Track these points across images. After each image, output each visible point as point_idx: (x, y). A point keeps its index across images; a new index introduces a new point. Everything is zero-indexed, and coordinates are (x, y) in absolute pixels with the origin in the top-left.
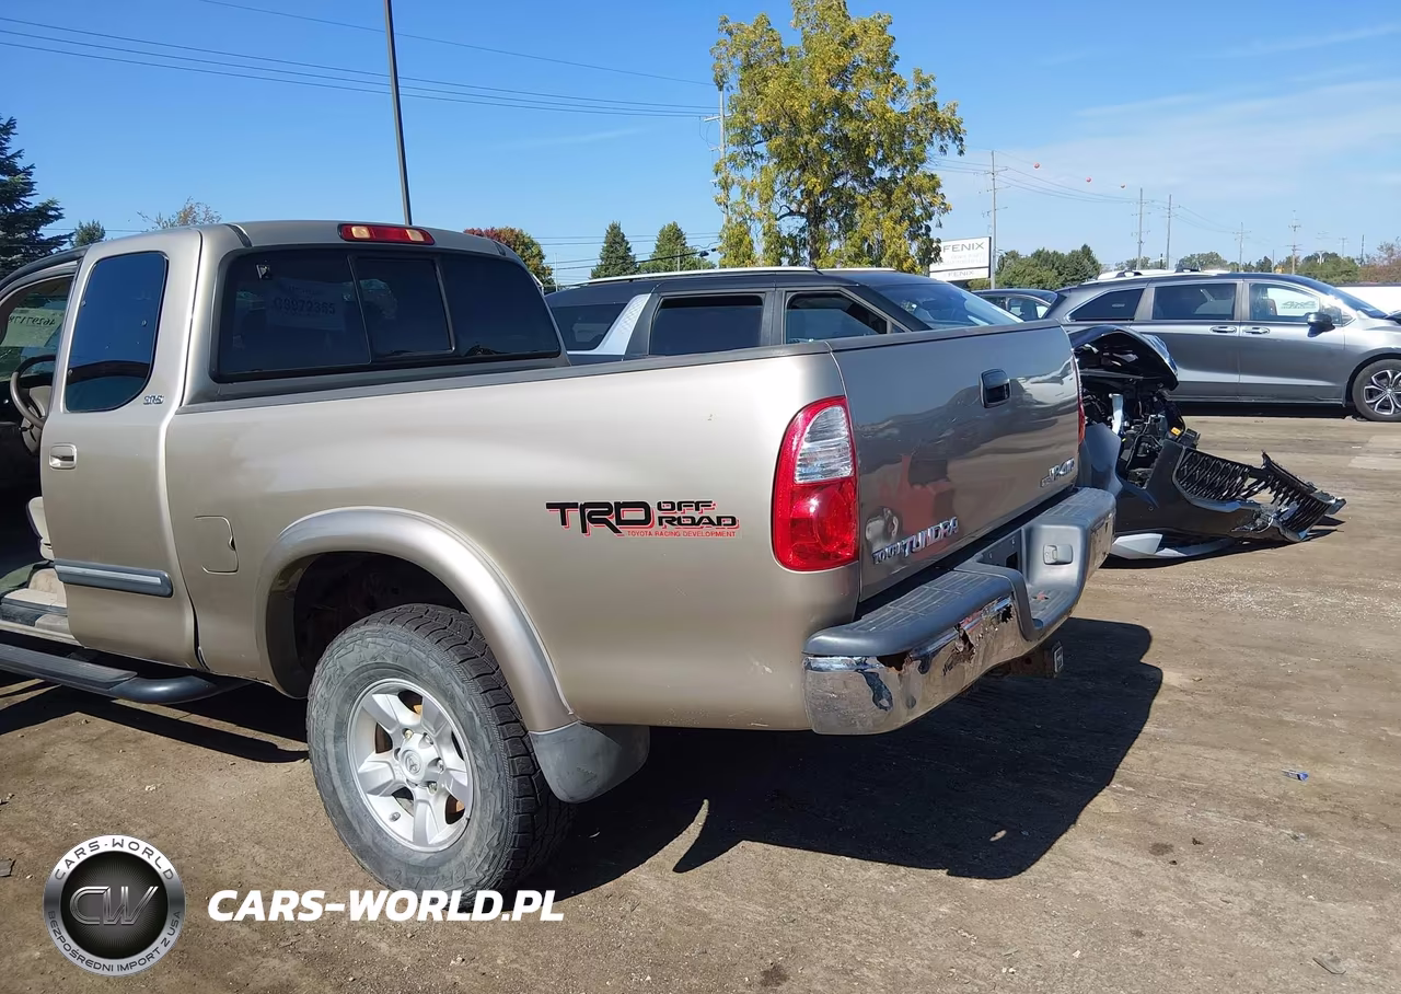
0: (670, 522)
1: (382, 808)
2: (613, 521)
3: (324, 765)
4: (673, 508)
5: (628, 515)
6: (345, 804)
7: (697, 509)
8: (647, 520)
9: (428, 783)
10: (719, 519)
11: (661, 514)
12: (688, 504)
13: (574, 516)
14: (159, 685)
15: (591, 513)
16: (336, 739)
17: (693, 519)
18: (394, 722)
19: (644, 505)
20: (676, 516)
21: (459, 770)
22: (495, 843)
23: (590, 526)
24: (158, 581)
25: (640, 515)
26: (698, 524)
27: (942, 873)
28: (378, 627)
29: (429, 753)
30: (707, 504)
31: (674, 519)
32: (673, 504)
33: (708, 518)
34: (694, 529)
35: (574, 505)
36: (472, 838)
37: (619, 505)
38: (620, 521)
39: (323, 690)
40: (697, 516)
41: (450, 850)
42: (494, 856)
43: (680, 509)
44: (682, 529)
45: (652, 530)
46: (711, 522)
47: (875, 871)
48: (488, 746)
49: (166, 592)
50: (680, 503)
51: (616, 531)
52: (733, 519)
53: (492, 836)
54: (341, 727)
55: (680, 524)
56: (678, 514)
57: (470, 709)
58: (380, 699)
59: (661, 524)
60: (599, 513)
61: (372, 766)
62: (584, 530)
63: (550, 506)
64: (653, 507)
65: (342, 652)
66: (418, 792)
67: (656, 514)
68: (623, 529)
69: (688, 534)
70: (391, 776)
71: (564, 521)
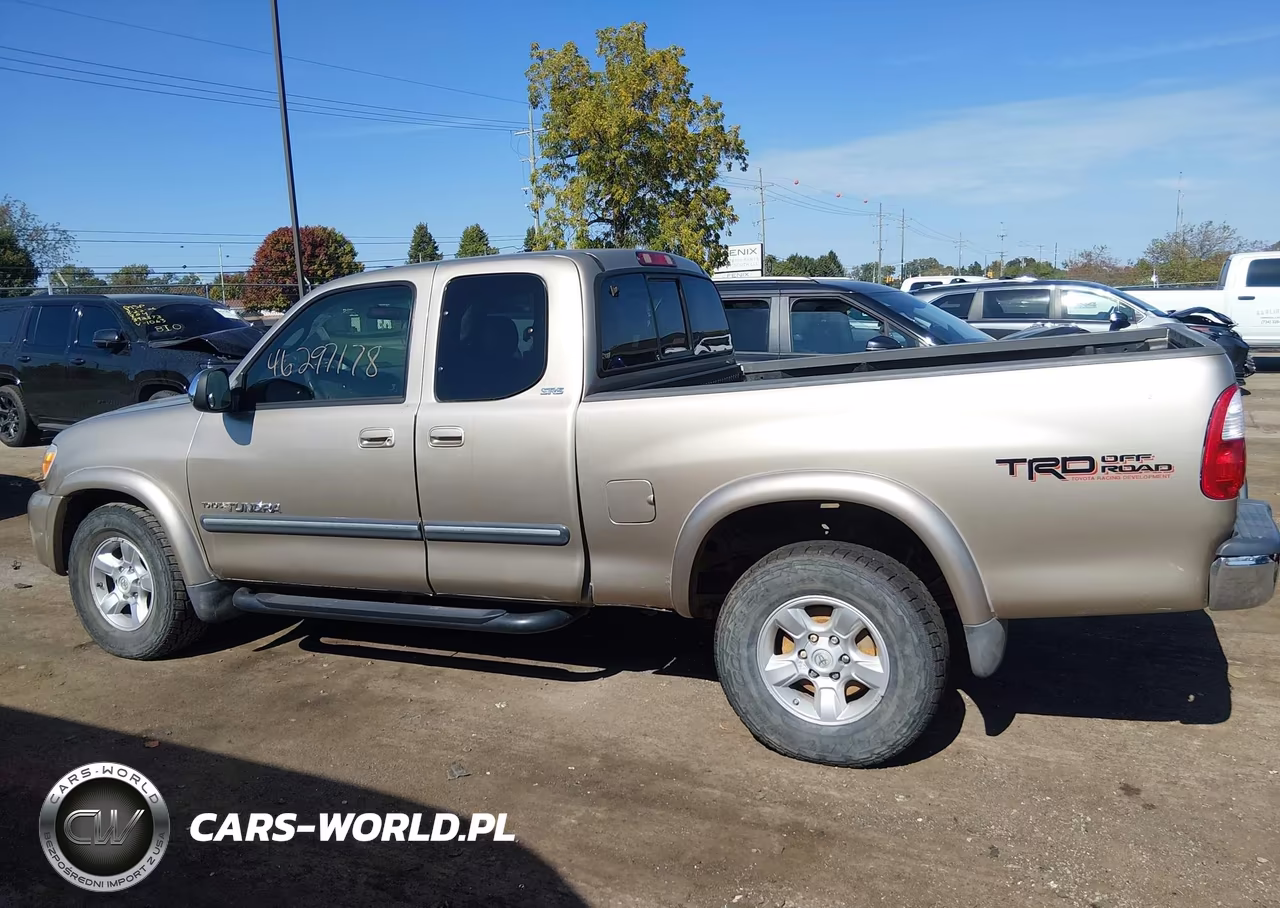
0: (1112, 470)
1: (786, 699)
2: (1059, 471)
3: (736, 664)
4: (1116, 460)
5: (1072, 466)
6: (756, 695)
7: (1138, 460)
8: (1092, 469)
9: (831, 675)
10: (1157, 467)
11: (1104, 464)
12: (1130, 457)
13: (1022, 468)
15: (1038, 466)
16: (749, 645)
17: (1133, 467)
18: (800, 629)
19: (1091, 460)
21: (873, 664)
22: (916, 711)
23: (1037, 475)
24: (556, 532)
25: (1086, 465)
26: (1138, 470)
28: (806, 557)
29: (838, 650)
30: (1147, 456)
31: (1116, 467)
32: (1116, 458)
33: (1147, 466)
34: (1134, 474)
35: (1024, 461)
36: (892, 709)
37: (1065, 460)
38: (1065, 470)
39: (744, 609)
40: (1137, 465)
41: (863, 721)
42: (914, 722)
43: (1122, 460)
44: (1122, 475)
45: (1096, 476)
46: (1150, 468)
47: (1126, 726)
48: (916, 640)
49: (561, 541)
50: (1122, 457)
51: (1062, 478)
52: (1170, 467)
53: (914, 706)
54: (754, 635)
55: (1121, 470)
56: (1119, 464)
57: (901, 613)
58: (789, 610)
59: (1103, 470)
60: (1042, 466)
61: (778, 666)
62: (1031, 477)
63: (998, 462)
64: (1098, 459)
65: (767, 578)
66: (821, 682)
67: (1099, 464)
68: (1067, 476)
69: (1128, 477)
70: (795, 671)
71: (1012, 472)
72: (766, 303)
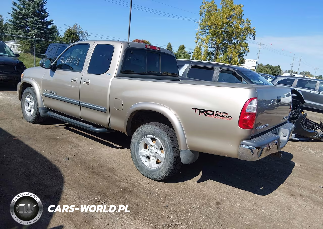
0: (218, 115)
1: (144, 159)
2: (206, 113)
3: (134, 149)
4: (219, 113)
5: (209, 113)
6: (137, 157)
7: (224, 114)
8: (213, 114)
9: (154, 156)
10: (228, 116)
11: (216, 114)
12: (222, 113)
13: (198, 111)
14: (97, 129)
15: (201, 111)
16: (137, 145)
17: (223, 116)
18: (149, 144)
19: (213, 112)
20: (219, 114)
21: (162, 155)
22: (168, 169)
23: (201, 113)
24: (104, 109)
25: (212, 113)
26: (224, 117)
27: (251, 193)
28: (151, 125)
29: (156, 150)
30: (226, 113)
31: (219, 115)
32: (219, 112)
33: (226, 116)
34: (223, 118)
35: (198, 109)
36: (163, 167)
37: (207, 111)
38: (207, 114)
39: (137, 135)
40: (224, 115)
41: (157, 169)
42: (167, 171)
43: (220, 113)
44: (220, 117)
45: (214, 116)
46: (226, 117)
48: (170, 151)
49: (105, 112)
50: (220, 112)
51: (206, 115)
52: (231, 117)
53: (167, 168)
54: (138, 143)
55: (220, 116)
56: (220, 114)
57: (168, 144)
58: (147, 138)
59: (216, 115)
60: (202, 111)
61: (143, 152)
62: (199, 114)
63: (193, 108)
64: (215, 112)
65: (142, 129)
66: (151, 158)
67: (215, 113)
69: (221, 118)
70: (147, 154)
71: (195, 112)
72: (214, 69)
